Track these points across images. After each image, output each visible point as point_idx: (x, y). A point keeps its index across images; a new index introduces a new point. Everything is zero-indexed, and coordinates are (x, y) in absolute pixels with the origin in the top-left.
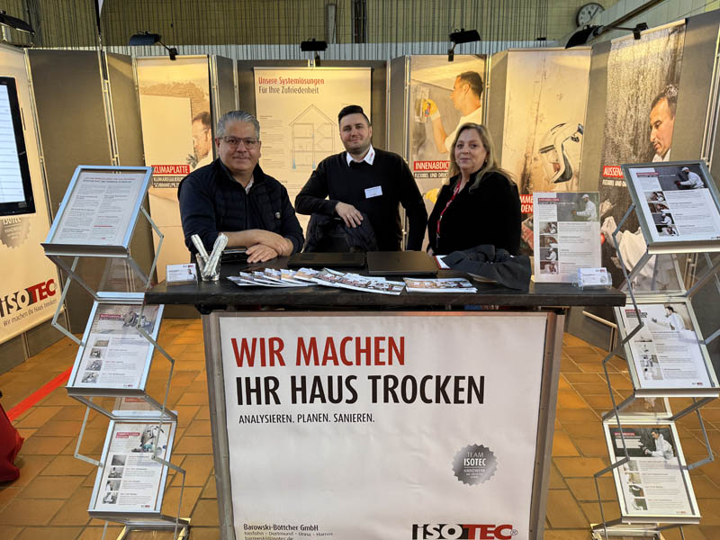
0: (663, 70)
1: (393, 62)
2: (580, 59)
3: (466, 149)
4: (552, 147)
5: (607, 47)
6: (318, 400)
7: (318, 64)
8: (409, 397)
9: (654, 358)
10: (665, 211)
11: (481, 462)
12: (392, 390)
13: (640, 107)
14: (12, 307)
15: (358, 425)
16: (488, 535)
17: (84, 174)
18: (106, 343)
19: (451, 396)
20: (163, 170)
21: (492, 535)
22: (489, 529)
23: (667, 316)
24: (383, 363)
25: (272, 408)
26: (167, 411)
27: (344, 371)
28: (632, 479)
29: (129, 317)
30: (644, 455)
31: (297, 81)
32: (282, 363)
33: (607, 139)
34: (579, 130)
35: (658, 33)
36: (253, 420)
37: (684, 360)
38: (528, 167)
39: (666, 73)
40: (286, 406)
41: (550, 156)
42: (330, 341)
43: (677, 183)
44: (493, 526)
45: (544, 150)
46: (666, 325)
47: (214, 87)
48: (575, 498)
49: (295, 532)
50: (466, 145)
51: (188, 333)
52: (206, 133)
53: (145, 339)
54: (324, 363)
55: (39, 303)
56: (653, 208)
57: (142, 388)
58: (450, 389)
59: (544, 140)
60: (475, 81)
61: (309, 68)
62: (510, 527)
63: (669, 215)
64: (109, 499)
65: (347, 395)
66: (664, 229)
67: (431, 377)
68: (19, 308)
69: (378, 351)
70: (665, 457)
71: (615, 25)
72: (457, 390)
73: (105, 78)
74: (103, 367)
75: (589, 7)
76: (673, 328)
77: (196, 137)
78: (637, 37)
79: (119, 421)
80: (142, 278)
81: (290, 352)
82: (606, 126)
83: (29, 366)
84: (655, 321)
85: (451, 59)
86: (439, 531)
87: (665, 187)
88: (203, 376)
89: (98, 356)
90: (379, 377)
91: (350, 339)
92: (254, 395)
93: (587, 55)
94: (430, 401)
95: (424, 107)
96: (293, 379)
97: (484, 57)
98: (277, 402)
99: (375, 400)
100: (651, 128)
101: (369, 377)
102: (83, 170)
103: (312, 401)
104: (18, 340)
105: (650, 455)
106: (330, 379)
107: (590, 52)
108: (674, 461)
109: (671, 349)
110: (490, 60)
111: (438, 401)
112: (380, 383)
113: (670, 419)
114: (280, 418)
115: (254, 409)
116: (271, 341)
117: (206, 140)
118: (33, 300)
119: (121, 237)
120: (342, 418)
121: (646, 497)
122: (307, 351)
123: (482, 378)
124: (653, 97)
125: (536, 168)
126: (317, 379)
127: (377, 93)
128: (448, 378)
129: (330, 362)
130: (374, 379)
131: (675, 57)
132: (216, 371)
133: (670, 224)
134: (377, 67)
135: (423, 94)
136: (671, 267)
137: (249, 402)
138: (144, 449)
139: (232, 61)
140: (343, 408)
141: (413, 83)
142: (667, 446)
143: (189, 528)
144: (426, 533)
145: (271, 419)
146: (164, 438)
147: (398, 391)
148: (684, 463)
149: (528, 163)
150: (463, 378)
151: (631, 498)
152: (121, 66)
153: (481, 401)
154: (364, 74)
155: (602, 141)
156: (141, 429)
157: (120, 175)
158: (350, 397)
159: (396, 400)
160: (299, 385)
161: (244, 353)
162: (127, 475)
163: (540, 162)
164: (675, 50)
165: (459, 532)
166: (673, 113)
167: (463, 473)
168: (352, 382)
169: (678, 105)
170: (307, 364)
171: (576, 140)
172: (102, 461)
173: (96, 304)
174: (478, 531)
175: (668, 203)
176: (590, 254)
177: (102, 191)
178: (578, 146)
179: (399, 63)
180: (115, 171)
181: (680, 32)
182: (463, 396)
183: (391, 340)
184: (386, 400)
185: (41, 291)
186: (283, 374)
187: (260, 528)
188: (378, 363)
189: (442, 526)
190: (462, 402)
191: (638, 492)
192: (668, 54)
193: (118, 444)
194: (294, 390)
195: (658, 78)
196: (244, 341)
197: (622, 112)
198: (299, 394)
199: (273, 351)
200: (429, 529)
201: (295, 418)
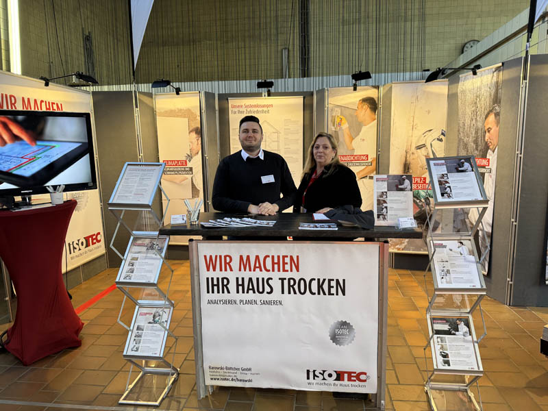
0: (490, 95)
1: (317, 92)
2: (440, 87)
3: (321, 149)
4: (424, 146)
5: (457, 81)
6: (251, 292)
7: (269, 95)
8: (302, 291)
9: (448, 271)
10: (447, 185)
11: (346, 331)
12: (293, 286)
13: (478, 119)
14: (76, 248)
15: (274, 307)
16: (352, 378)
17: (129, 166)
18: (137, 259)
19: (327, 292)
20: (170, 163)
21: (355, 379)
22: (352, 375)
23: (459, 247)
24: (287, 271)
25: (226, 296)
26: (169, 300)
27: (266, 275)
28: (442, 348)
29: (150, 245)
30: (450, 334)
31: (255, 106)
32: (231, 270)
33: (460, 140)
34: (443, 134)
35: (487, 71)
36: (216, 302)
37: (466, 273)
38: (408, 158)
39: (492, 97)
40: (233, 295)
41: (423, 151)
42: (257, 257)
43: (457, 169)
44: (355, 373)
45: (419, 148)
46: (457, 253)
47: (203, 111)
48: (419, 368)
49: (238, 372)
50: (321, 147)
51: (183, 268)
52: (198, 140)
53: (159, 257)
54: (254, 270)
55: (92, 247)
56: (440, 183)
57: (156, 282)
58: (326, 287)
59: (418, 141)
60: (372, 104)
61: (263, 97)
62: (365, 374)
63: (449, 187)
64: (135, 349)
65: (267, 289)
66: (445, 195)
67: (314, 279)
68: (80, 249)
69: (284, 263)
70: (464, 335)
71: (464, 67)
72: (330, 287)
73: (137, 107)
74: (135, 272)
75: (472, 43)
76: (461, 254)
77: (192, 142)
78: (475, 73)
79: (141, 306)
80: (158, 222)
81: (235, 264)
82: (459, 131)
83: (84, 286)
84: (451, 250)
85: (355, 89)
86: (323, 375)
87: (449, 171)
88: (189, 294)
89: (133, 265)
90: (285, 279)
91: (269, 256)
92: (215, 288)
93: (445, 85)
94: (314, 294)
95: (337, 120)
96: (237, 279)
97: (377, 87)
98: (229, 292)
99: (283, 292)
100: (485, 132)
101: (280, 279)
102: (128, 165)
103: (248, 292)
104: (78, 270)
105: (454, 334)
106: (258, 279)
107: (447, 83)
108: (469, 338)
109: (459, 266)
110: (381, 89)
111: (319, 293)
112: (286, 282)
113: (469, 313)
114: (230, 302)
115: (215, 296)
116: (225, 257)
117: (198, 144)
118: (88, 245)
119: (148, 199)
120: (265, 303)
121: (450, 359)
122: (245, 263)
123: (344, 280)
124: (486, 112)
125: (413, 159)
126: (250, 279)
127: (307, 112)
128: (324, 280)
129: (258, 270)
130: (282, 280)
131: (498, 86)
132: (196, 274)
133: (449, 192)
134: (307, 96)
135: (337, 112)
136: (463, 218)
137: (213, 292)
138: (155, 322)
139: (214, 94)
140: (265, 297)
141: (330, 106)
142: (466, 329)
143: (178, 374)
144: (315, 376)
145: (225, 302)
146: (166, 316)
147: (296, 287)
148: (475, 339)
149: (408, 156)
150: (333, 280)
151: (441, 359)
152: (145, 99)
153: (344, 294)
154: (299, 100)
155: (457, 141)
156: (154, 311)
157: (144, 167)
158: (269, 290)
159: (295, 293)
160: (240, 283)
161: (211, 263)
162: (145, 336)
163: (416, 155)
164: (497, 82)
165: (335, 376)
166: (498, 123)
167: (335, 338)
168: (270, 281)
169: (501, 117)
170: (245, 270)
171: (441, 140)
172: (131, 328)
173: (132, 238)
174: (346, 375)
175: (449, 180)
176: (406, 209)
177: (138, 176)
178: (442, 144)
179: (321, 92)
180: (140, 165)
181: (499, 71)
182: (333, 291)
183: (291, 257)
184: (289, 293)
185: (93, 240)
186: (232, 276)
187: (218, 368)
188: (284, 270)
189: (324, 371)
190: (333, 294)
191: (445, 356)
192: (493, 85)
193: (140, 318)
194: (238, 285)
195: (488, 100)
196: (211, 257)
197: (468, 122)
198: (240, 288)
199: (226, 263)
200: (317, 373)
201: (238, 302)
